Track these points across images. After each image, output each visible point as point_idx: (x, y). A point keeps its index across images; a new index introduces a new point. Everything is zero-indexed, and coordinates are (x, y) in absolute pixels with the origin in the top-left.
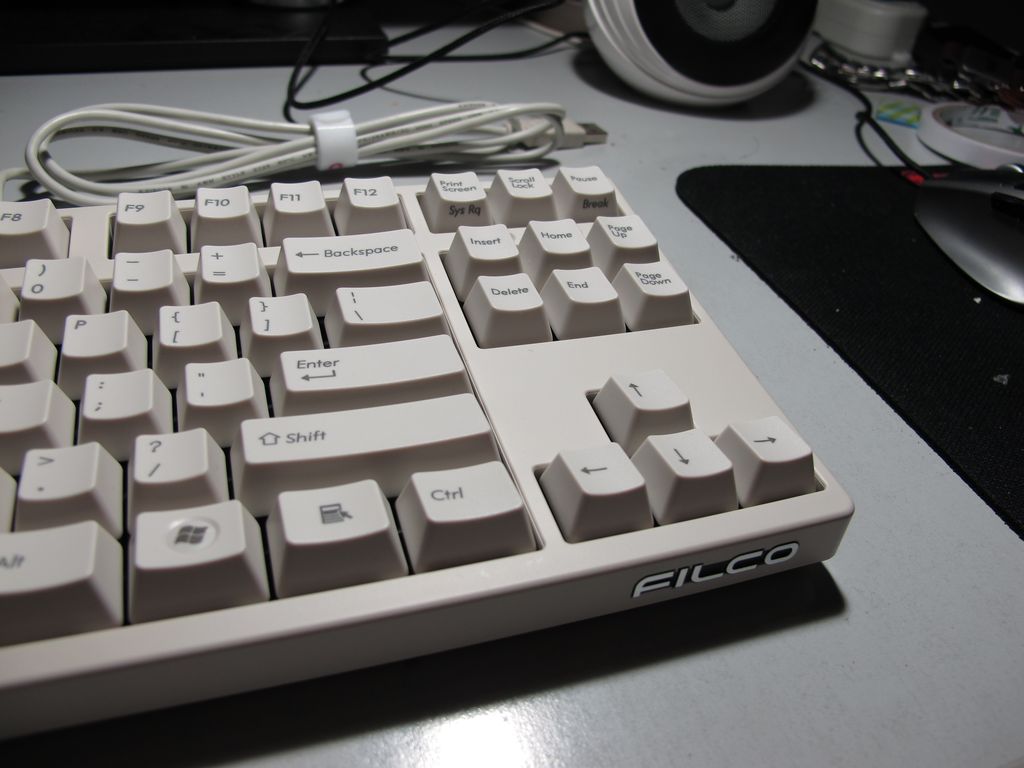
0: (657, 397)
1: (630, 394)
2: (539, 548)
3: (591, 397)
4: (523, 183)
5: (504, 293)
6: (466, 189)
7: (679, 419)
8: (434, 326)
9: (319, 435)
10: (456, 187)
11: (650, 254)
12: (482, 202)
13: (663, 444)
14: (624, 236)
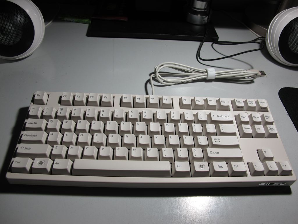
0: (269, 155)
1: (264, 153)
2: (247, 176)
3: (257, 150)
4: (251, 103)
5: (246, 129)
6: (241, 103)
7: (271, 159)
8: (234, 134)
9: (218, 153)
10: (239, 102)
11: (272, 123)
12: (243, 106)
13: (268, 163)
14: (268, 119)
